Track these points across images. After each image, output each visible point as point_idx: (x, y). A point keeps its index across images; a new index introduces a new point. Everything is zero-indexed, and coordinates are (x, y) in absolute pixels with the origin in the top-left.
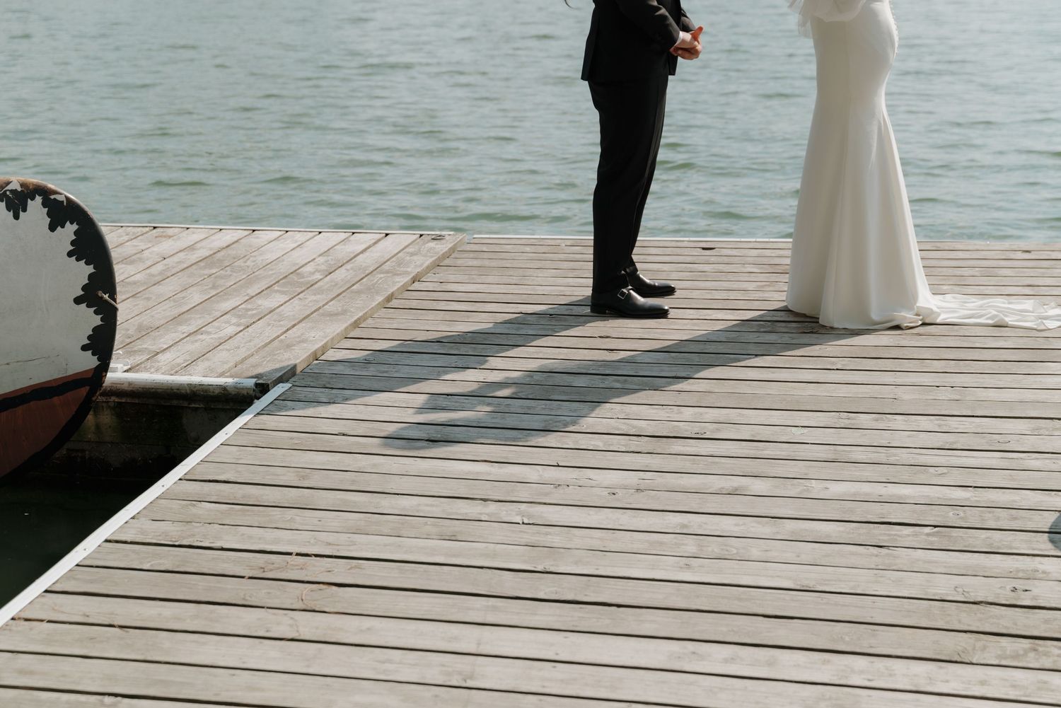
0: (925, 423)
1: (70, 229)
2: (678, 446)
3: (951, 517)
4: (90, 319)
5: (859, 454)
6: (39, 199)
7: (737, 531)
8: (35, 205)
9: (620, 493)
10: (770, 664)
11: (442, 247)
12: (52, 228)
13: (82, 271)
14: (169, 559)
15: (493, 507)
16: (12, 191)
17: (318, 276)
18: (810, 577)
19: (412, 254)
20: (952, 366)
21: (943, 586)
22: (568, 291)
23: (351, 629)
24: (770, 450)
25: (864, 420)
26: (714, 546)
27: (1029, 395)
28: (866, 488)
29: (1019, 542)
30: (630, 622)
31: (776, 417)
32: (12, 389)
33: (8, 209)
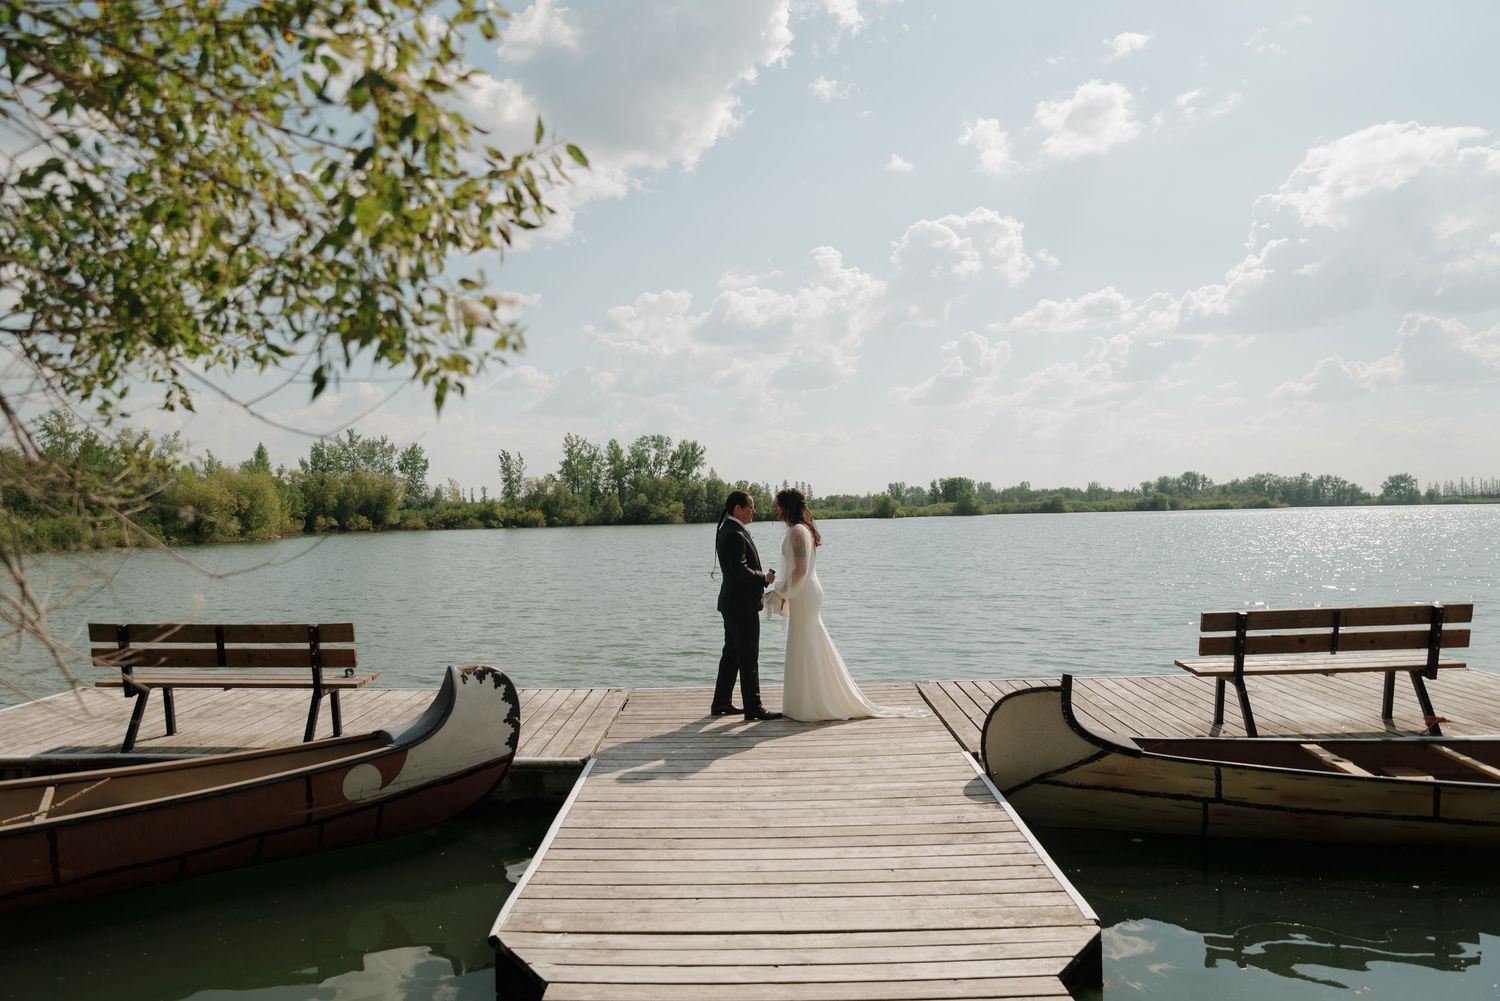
0: (891, 758)
1: (503, 687)
2: (791, 775)
3: (921, 793)
4: (509, 729)
5: (871, 773)
6: (490, 674)
7: (836, 805)
8: (489, 676)
9: (778, 795)
10: (878, 852)
11: (624, 695)
12: (496, 687)
13: (508, 707)
14: (595, 833)
15: (725, 805)
16: (479, 671)
17: (572, 711)
18: (877, 820)
19: (612, 698)
20: (890, 735)
21: (930, 818)
22: (698, 712)
23: (695, 854)
24: (832, 774)
25: (864, 759)
26: (831, 812)
27: (929, 745)
28: (880, 785)
29: (952, 800)
30: (813, 842)
31: (827, 760)
32: (475, 764)
33: (478, 678)
